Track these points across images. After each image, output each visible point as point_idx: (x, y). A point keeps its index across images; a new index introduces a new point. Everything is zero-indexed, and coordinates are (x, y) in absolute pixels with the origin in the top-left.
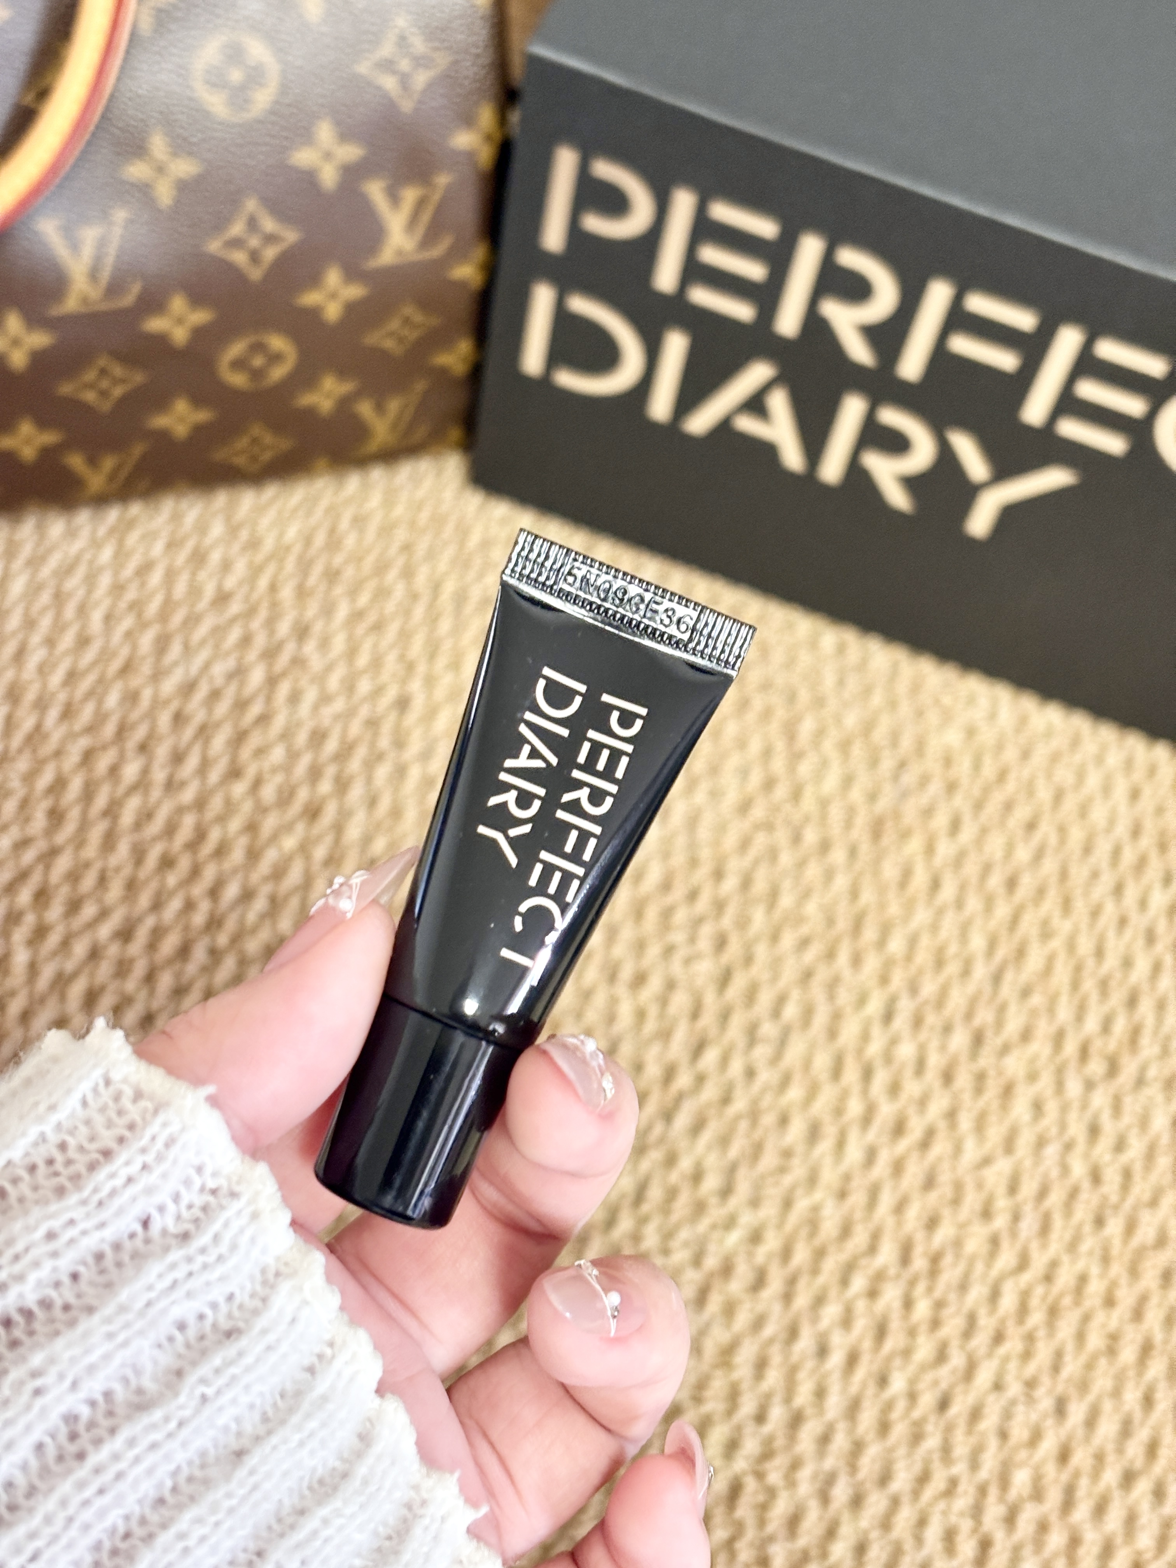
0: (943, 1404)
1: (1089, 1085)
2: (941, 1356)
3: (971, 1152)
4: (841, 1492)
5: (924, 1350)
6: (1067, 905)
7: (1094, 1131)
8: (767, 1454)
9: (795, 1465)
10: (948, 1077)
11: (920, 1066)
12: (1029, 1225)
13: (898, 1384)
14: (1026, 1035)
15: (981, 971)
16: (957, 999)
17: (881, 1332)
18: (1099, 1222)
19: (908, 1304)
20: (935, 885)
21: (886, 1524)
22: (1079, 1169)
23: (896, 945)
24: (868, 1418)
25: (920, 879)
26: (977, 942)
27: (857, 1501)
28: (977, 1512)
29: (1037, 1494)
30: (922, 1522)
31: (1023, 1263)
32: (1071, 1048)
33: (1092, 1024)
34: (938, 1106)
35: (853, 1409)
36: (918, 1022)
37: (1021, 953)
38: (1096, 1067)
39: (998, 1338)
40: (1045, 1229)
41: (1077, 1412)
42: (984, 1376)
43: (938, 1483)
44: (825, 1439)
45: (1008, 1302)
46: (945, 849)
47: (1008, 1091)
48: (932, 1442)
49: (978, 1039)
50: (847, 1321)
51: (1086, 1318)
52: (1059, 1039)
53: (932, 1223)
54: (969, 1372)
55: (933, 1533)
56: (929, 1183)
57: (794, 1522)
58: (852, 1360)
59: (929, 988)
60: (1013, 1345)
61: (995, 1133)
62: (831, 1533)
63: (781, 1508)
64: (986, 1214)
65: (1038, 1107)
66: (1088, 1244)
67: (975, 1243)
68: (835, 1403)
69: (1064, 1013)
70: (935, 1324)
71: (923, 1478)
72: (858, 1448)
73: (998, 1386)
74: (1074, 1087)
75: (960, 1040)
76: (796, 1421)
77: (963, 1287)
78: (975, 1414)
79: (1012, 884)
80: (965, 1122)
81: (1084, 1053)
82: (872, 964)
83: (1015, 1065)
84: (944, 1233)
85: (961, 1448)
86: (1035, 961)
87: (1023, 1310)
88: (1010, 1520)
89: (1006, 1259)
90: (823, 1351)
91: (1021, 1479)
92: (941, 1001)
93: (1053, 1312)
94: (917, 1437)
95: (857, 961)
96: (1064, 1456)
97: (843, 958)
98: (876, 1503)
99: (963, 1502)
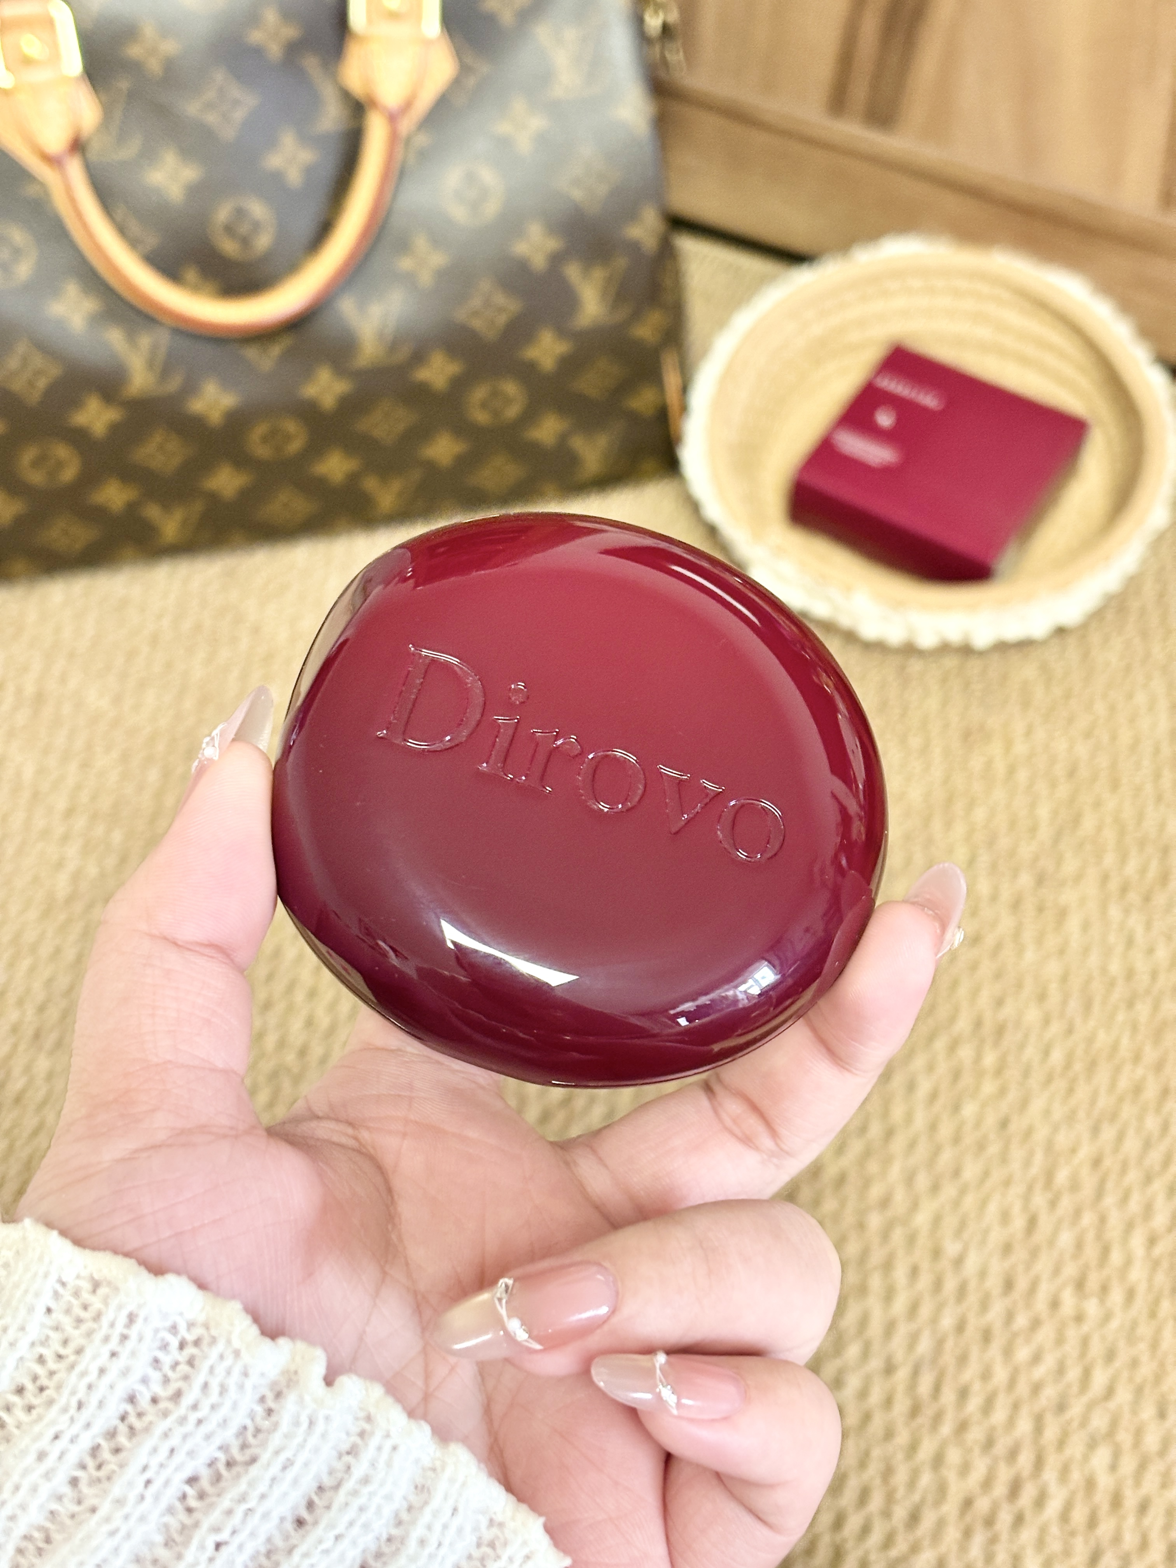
0: (1004, 1124)
1: (1127, 911)
2: (1002, 1092)
3: (1030, 956)
4: (922, 1181)
5: (989, 1087)
6: (1115, 785)
7: (1130, 942)
8: (867, 1154)
9: (887, 1161)
10: (1016, 905)
11: (994, 898)
12: (1074, 1005)
13: (969, 1110)
14: (1078, 878)
15: (1045, 833)
16: (1026, 851)
17: (956, 1075)
18: (1130, 1004)
19: (978, 1058)
20: (1011, 770)
21: (956, 1203)
22: (1115, 967)
23: (980, 814)
24: (945, 1131)
25: (1000, 767)
26: (1043, 812)
27: (935, 1188)
28: (1027, 1197)
29: (1075, 1186)
30: (983, 1204)
31: (1070, 1031)
32: (1114, 885)
33: (1131, 868)
34: (1007, 923)
35: (933, 1127)
36: (994, 867)
37: (1076, 820)
38: (1133, 897)
39: (1049, 1080)
40: (1088, 1006)
41: (1108, 1133)
42: (1037, 1105)
43: (997, 1176)
44: (912, 1145)
45: (1057, 1056)
46: (1020, 748)
47: (1062, 914)
48: (994, 1149)
49: (1040, 880)
50: (930, 1068)
51: (1117, 1070)
52: (1105, 878)
53: (999, 1002)
54: (1024, 1104)
55: (993, 1208)
56: (998, 975)
57: (885, 1202)
58: (933, 1096)
59: (1004, 842)
60: (1060, 1085)
61: (1052, 942)
62: (915, 1206)
63: (876, 1191)
64: (1042, 997)
65: (1086, 926)
66: (1121, 1017)
67: (1033, 1015)
68: (920, 1120)
69: (1110, 859)
70: (999, 1071)
71: (986, 1174)
72: (937, 1151)
73: (1047, 1113)
74: (1115, 912)
75: (1026, 879)
76: (889, 1134)
77: (1022, 1046)
78: (1028, 1133)
79: (1072, 773)
80: (1028, 935)
81: (1124, 889)
82: (959, 829)
83: (1069, 896)
84: (1008, 1011)
85: (1017, 1154)
86: (1088, 824)
87: (1068, 1064)
88: (1053, 1204)
89: (1056, 1028)
90: (911, 1087)
91: (1062, 1176)
92: (1012, 853)
93: (1092, 1066)
94: (981, 1146)
95: (948, 825)
96: (1096, 1162)
97: (937, 825)
98: (949, 1191)
99: (1017, 1190)
